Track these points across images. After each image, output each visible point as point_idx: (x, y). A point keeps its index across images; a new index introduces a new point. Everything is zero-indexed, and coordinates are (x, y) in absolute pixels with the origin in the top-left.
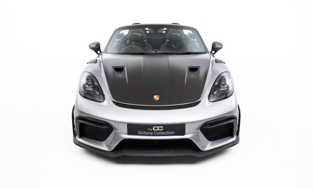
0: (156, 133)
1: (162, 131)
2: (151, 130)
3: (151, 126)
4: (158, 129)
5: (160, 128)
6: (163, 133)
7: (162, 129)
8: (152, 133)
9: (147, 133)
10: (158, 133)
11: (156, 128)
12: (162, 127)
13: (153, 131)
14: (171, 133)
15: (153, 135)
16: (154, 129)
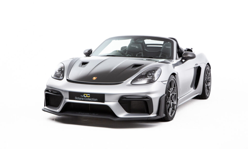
0: (85, 99)
1: (89, 98)
2: (83, 96)
3: (82, 94)
4: (87, 96)
5: (88, 96)
6: (90, 99)
7: (89, 97)
8: (83, 99)
9: (80, 99)
10: (87, 99)
11: (85, 95)
12: (89, 95)
13: (84, 97)
14: (95, 100)
15: (84, 100)
16: (84, 96)
